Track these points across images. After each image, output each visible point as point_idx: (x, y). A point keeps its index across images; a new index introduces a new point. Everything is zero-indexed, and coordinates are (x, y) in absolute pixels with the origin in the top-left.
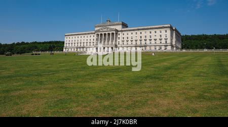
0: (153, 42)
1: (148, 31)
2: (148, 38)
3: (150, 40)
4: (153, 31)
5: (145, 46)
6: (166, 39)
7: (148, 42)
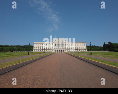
0: (80, 48)
1: (78, 44)
2: (78, 46)
3: (79, 47)
4: (80, 44)
5: (77, 50)
6: (85, 47)
7: (78, 48)
